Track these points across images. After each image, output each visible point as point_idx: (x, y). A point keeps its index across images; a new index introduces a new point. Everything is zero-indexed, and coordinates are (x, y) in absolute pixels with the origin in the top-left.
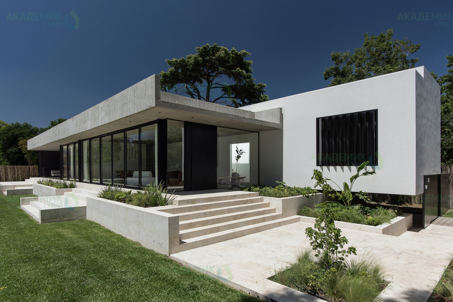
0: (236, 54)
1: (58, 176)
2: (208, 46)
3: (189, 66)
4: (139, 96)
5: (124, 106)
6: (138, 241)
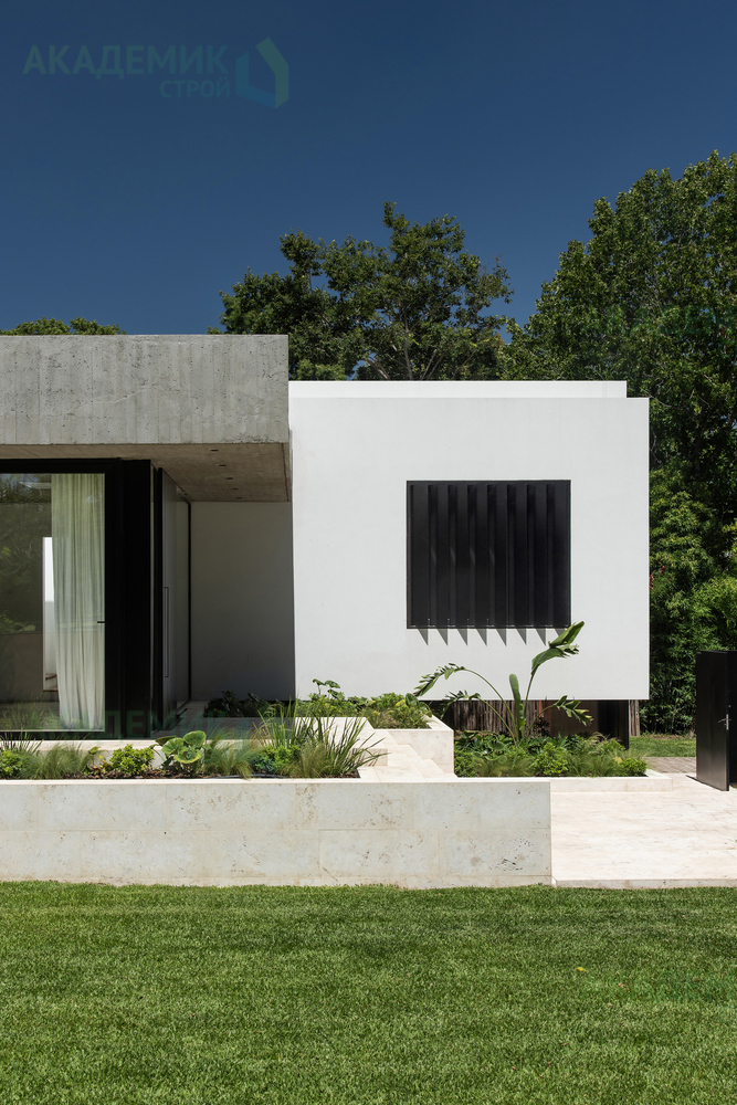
4: (173, 384)
5: (44, 399)
6: (379, 880)
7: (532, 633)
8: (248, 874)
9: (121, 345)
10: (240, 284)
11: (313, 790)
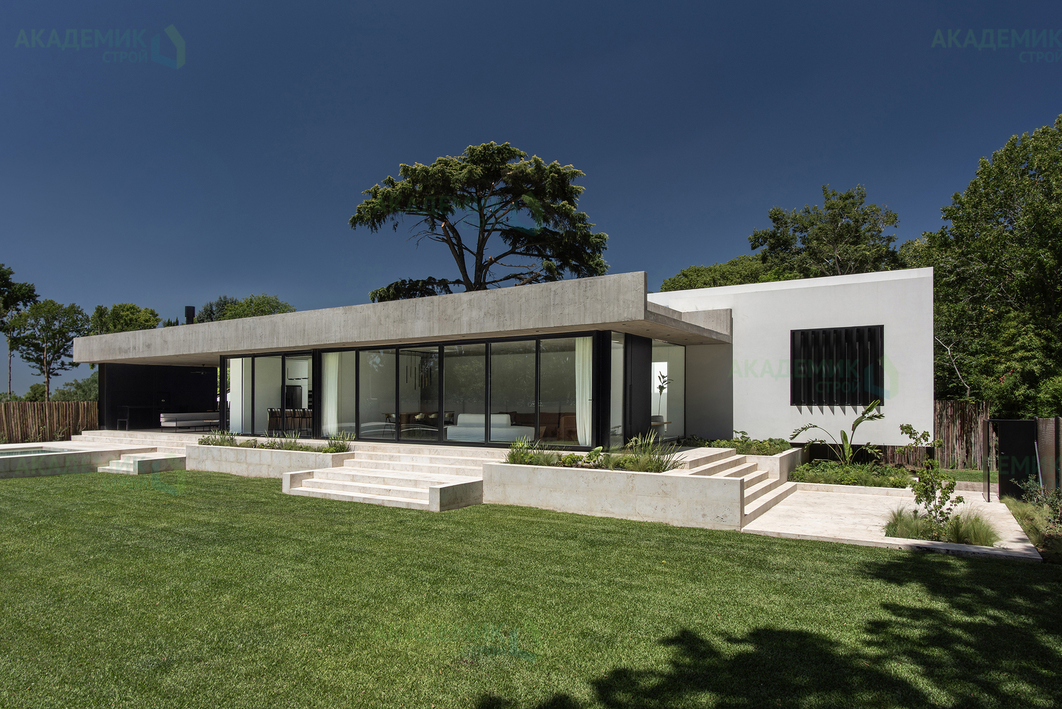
0: (558, 172)
1: (216, 425)
2: (492, 145)
3: (454, 184)
4: (599, 298)
5: (552, 308)
6: (661, 521)
7: (849, 408)
8: (608, 512)
9: (579, 282)
10: (751, 236)
11: (634, 477)
